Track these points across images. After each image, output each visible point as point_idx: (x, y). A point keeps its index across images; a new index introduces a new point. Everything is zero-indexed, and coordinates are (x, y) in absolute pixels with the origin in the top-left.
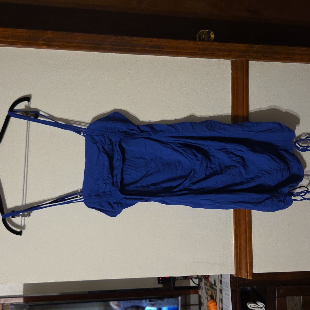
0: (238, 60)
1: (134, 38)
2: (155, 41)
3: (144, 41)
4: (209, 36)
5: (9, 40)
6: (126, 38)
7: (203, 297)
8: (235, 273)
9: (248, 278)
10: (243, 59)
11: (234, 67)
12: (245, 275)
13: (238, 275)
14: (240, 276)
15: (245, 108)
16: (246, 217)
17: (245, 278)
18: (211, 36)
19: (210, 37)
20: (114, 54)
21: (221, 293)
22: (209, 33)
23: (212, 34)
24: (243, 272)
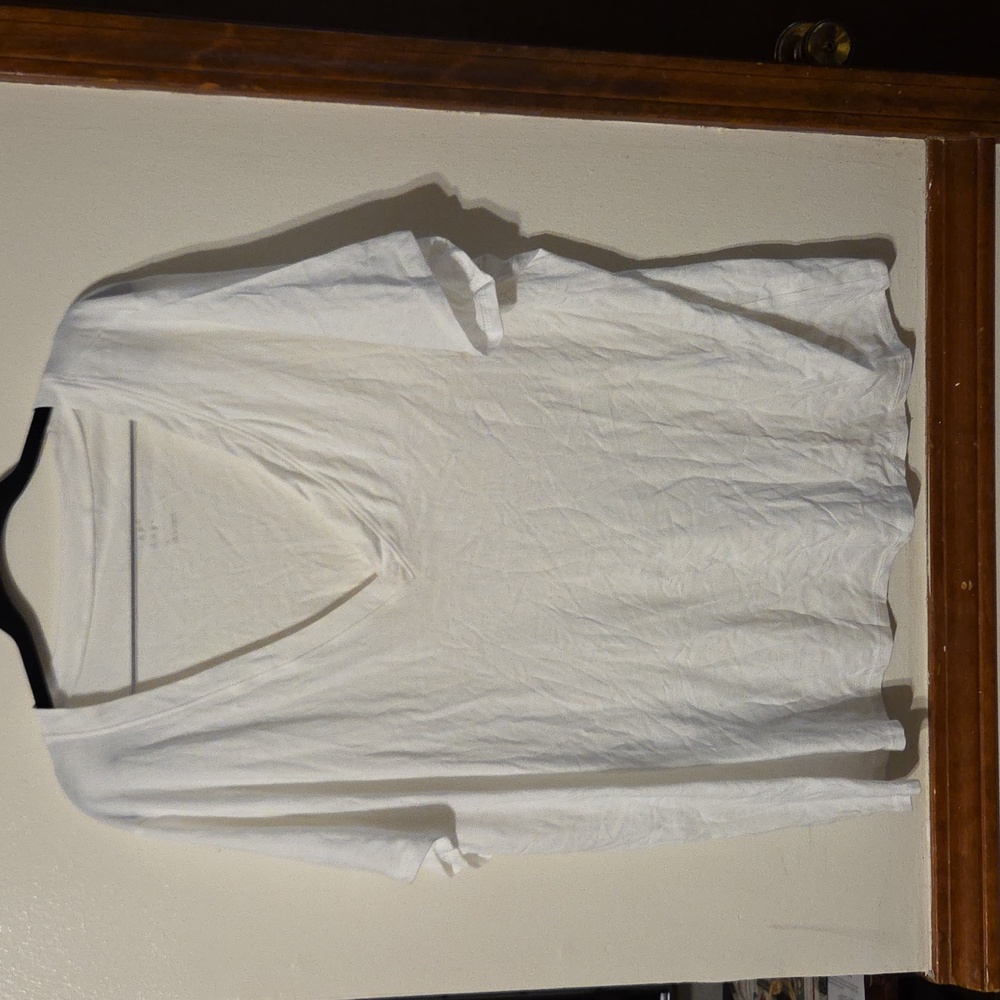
0: (956, 139)
1: (558, 53)
2: (636, 64)
3: (592, 63)
4: (830, 46)
5: (72, 59)
6: (524, 50)
7: (743, 991)
8: (934, 967)
9: (982, 988)
10: (976, 135)
11: (940, 168)
12: (973, 980)
13: (947, 978)
14: (952, 982)
15: (982, 329)
16: (979, 752)
17: (973, 988)
18: (836, 47)
19: (832, 47)
20: (477, 114)
21: (821, 991)
22: (829, 35)
23: (843, 40)
24: (965, 963)
